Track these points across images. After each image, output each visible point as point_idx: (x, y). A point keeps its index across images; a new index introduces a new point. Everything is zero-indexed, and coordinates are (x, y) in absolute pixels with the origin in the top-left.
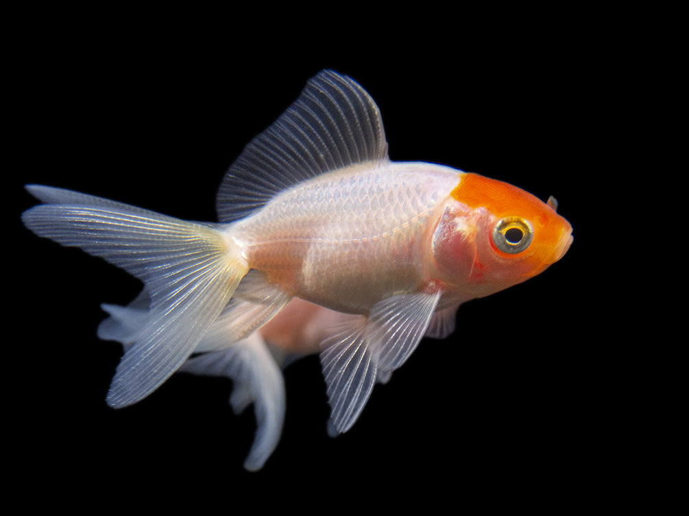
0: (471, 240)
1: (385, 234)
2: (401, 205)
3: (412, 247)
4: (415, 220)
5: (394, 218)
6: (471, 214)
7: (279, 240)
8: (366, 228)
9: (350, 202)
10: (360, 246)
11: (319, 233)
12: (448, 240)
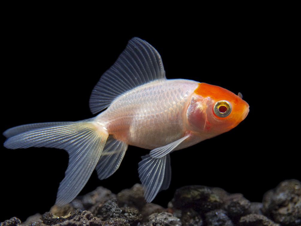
0: (204, 112)
1: (166, 111)
2: (172, 98)
3: (178, 116)
4: (179, 104)
5: (169, 103)
6: (203, 100)
7: (119, 118)
8: (157, 109)
9: (150, 98)
10: (155, 117)
11: (136, 113)
12: (193, 112)
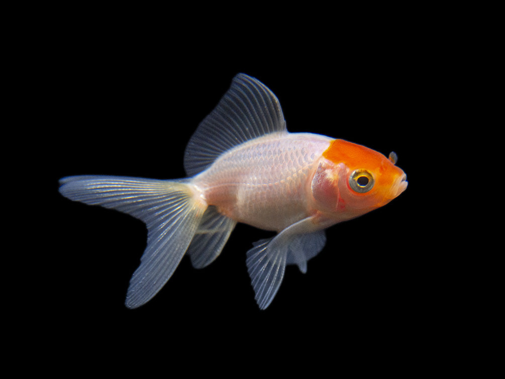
0: (336, 185)
1: (282, 181)
2: (292, 162)
3: (299, 190)
4: (300, 172)
5: (288, 170)
6: (335, 167)
7: (222, 185)
8: (271, 176)
9: (262, 159)
10: (268, 189)
11: (244, 180)
12: (321, 184)
